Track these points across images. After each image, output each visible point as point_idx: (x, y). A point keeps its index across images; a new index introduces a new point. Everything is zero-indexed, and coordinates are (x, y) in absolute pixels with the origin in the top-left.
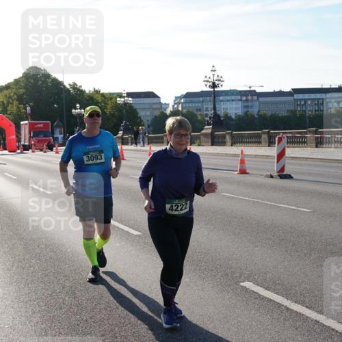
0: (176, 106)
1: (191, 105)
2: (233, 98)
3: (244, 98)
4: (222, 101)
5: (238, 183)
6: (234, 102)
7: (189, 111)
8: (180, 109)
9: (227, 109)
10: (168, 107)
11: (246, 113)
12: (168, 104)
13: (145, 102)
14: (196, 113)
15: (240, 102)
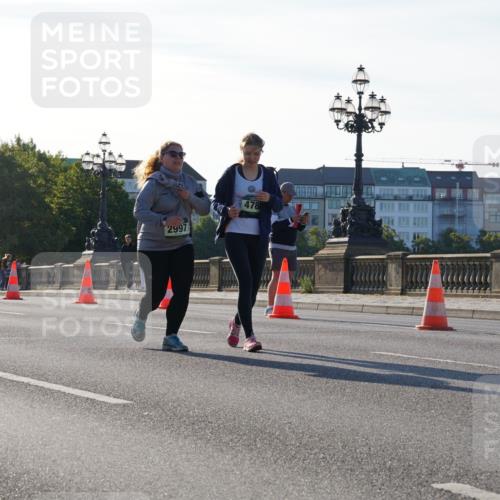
2: (411, 190)
3: (442, 194)
4: (378, 198)
6: (411, 204)
9: (390, 220)
15: (430, 204)
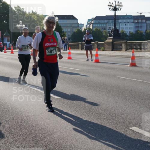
0: (88, 26)
1: (98, 25)
2: (128, 21)
3: (136, 21)
4: (120, 23)
5: (130, 71)
6: (129, 24)
7: (97, 29)
8: (91, 27)
9: (123, 28)
10: (83, 26)
11: (137, 32)
12: (83, 24)
13: (67, 22)
14: (102, 30)
15: (133, 24)
